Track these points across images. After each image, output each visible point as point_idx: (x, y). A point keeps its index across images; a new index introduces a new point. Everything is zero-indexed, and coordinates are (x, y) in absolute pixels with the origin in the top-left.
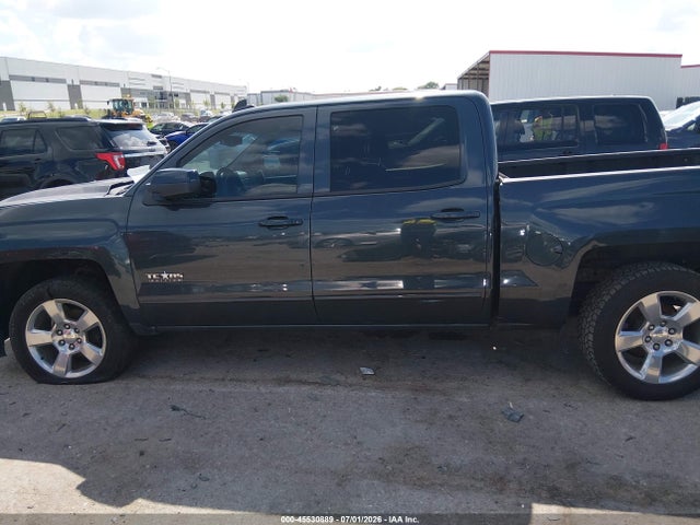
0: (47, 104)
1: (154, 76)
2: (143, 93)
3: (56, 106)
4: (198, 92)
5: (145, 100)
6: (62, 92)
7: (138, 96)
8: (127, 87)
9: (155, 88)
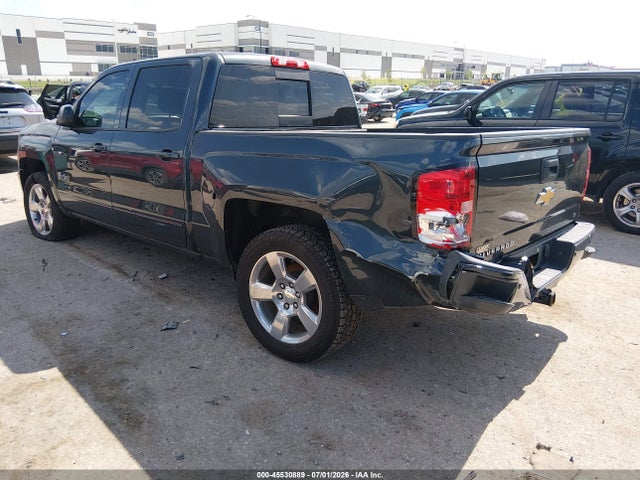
0: (360, 73)
1: (456, 49)
2: (443, 65)
3: (367, 73)
4: (495, 64)
5: (444, 71)
6: (377, 62)
7: (437, 67)
8: (431, 59)
9: (454, 60)
